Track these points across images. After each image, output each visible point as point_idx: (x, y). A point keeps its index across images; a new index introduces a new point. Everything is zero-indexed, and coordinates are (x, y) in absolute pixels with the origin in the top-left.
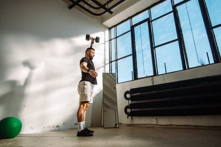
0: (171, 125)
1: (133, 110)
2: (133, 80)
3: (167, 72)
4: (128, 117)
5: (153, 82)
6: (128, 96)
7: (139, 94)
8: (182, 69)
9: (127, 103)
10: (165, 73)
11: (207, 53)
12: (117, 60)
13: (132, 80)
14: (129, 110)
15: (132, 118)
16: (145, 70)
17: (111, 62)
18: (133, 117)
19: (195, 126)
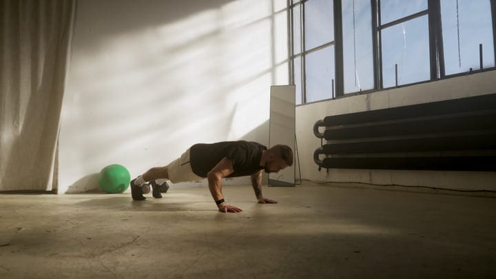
0: (394, 185)
1: (330, 156)
2: (334, 99)
3: (399, 85)
4: (320, 169)
5: (368, 104)
6: (322, 130)
7: (341, 126)
8: (429, 79)
9: (318, 143)
10: (395, 85)
11: (481, 46)
12: (304, 54)
13: (331, 97)
14: (322, 157)
15: (328, 171)
16: (359, 77)
17: (292, 58)
18: (329, 169)
19: (434, 188)
